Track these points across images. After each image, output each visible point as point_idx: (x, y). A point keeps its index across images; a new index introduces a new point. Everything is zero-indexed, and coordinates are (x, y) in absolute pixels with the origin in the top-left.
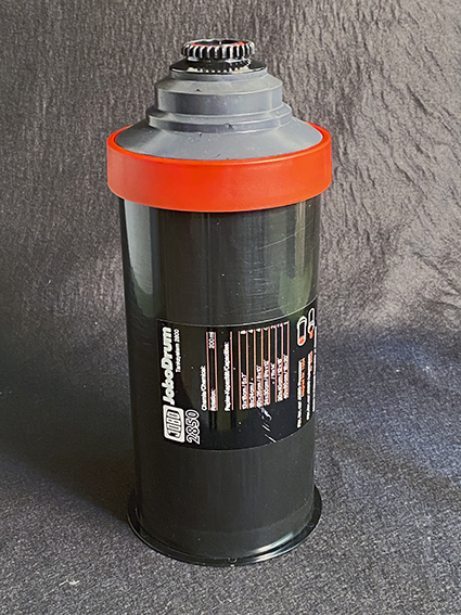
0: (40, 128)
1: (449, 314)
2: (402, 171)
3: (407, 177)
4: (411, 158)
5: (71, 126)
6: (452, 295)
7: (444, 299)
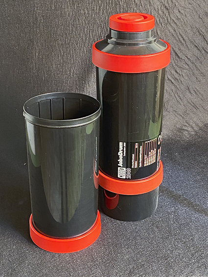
0: (36, 64)
1: (185, 133)
2: (170, 80)
3: (172, 82)
4: (173, 75)
5: (47, 63)
6: (187, 126)
7: (184, 128)
